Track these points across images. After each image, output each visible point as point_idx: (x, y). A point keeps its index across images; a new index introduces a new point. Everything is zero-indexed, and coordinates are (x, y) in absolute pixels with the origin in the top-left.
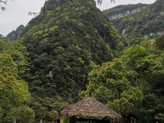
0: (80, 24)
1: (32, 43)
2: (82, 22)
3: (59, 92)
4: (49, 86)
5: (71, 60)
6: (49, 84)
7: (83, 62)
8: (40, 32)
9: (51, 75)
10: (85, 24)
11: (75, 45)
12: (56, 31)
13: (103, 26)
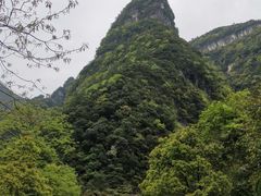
0: (155, 67)
1: (84, 104)
2: (157, 64)
3: (129, 178)
4: (112, 170)
5: (144, 125)
6: (111, 166)
7: (163, 126)
8: (95, 87)
9: (113, 151)
10: (163, 66)
11: (149, 100)
12: (117, 82)
13: (191, 65)
